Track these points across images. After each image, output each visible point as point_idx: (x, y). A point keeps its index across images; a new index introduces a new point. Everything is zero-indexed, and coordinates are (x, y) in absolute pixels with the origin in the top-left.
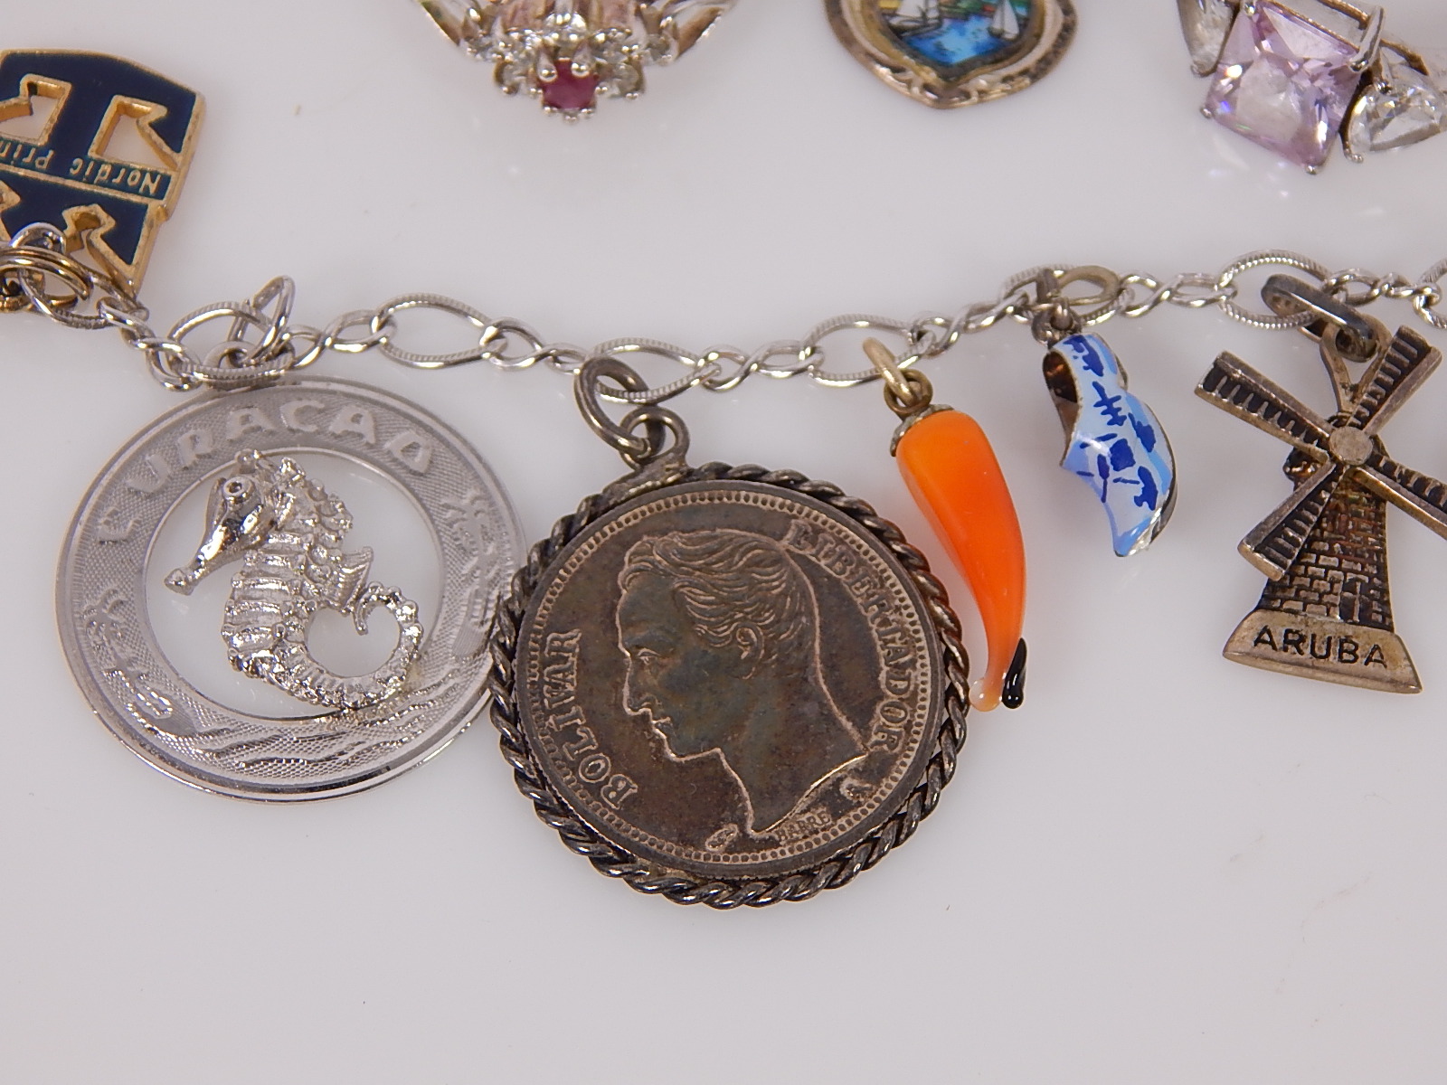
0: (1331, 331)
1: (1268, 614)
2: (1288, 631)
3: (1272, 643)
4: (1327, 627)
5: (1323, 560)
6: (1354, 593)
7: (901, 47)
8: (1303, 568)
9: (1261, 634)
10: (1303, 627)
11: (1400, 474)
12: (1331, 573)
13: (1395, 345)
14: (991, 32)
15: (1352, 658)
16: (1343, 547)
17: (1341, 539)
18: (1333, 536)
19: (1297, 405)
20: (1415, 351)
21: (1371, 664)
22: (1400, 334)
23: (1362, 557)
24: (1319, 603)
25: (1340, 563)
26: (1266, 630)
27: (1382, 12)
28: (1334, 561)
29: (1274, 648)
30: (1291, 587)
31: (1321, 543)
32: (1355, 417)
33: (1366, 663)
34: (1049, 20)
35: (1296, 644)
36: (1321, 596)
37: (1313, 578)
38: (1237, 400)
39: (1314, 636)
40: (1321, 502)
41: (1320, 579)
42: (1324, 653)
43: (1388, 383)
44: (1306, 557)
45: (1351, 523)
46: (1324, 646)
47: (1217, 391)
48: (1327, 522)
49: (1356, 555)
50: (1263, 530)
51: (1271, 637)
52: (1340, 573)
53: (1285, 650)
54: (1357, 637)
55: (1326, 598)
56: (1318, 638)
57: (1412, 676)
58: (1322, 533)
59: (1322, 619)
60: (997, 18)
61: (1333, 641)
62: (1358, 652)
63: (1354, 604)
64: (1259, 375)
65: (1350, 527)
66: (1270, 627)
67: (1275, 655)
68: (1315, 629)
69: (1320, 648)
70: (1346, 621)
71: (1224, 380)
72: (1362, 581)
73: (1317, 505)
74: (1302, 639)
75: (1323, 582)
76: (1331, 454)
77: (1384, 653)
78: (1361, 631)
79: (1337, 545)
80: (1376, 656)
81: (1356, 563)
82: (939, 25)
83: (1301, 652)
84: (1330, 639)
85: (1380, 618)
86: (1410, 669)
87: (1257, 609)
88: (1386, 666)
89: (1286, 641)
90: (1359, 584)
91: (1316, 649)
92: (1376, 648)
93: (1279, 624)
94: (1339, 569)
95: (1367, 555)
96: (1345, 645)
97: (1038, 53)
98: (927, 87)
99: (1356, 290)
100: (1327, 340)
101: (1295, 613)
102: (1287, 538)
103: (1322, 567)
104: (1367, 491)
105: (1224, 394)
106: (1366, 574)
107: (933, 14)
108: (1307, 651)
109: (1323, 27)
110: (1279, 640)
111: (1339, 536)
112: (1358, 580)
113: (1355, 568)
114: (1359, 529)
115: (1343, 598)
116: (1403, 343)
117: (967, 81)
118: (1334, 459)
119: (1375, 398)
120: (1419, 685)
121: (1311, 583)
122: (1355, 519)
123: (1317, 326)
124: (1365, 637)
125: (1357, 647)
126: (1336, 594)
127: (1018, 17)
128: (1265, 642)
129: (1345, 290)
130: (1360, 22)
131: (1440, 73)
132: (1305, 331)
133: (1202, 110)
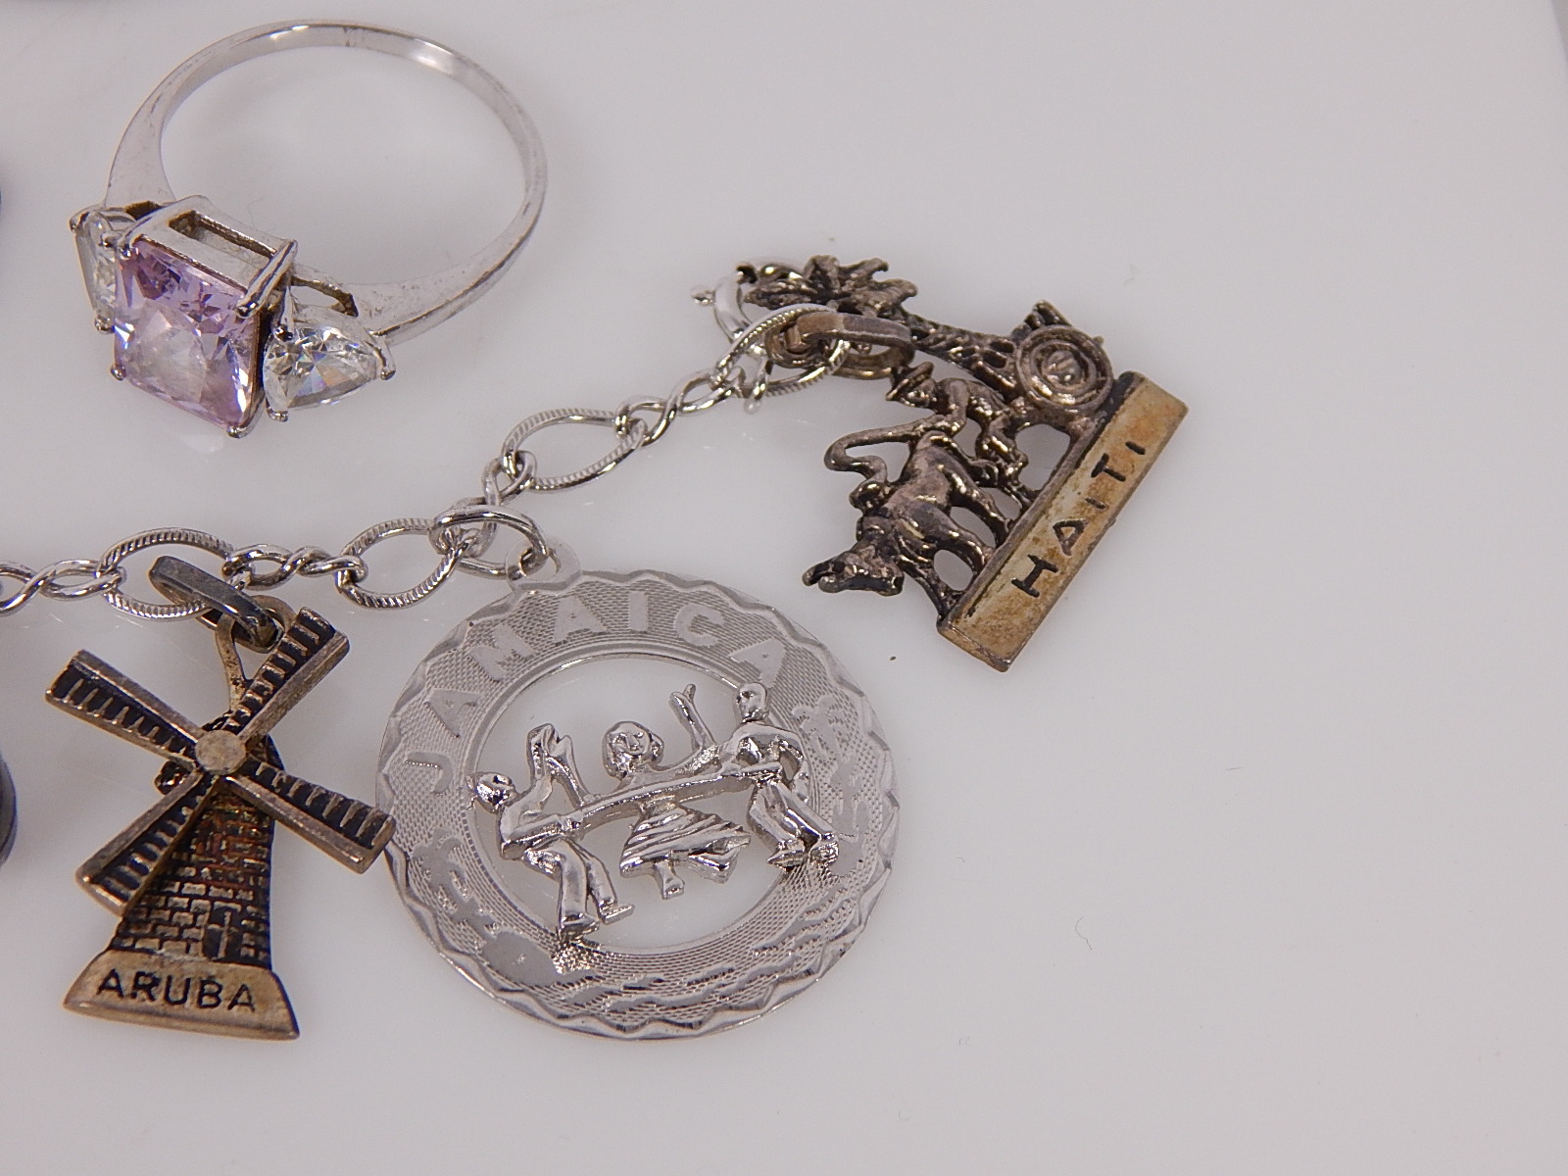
0: (227, 621)
1: (118, 955)
2: (139, 974)
3: (118, 989)
4: (186, 967)
5: (188, 889)
6: (222, 924)
8: (163, 898)
9: (106, 980)
10: (157, 968)
11: (280, 782)
12: (195, 902)
13: (294, 631)
15: (213, 1001)
16: (212, 872)
17: (211, 862)
18: (202, 859)
19: (163, 707)
20: (316, 637)
21: (235, 1008)
22: (303, 618)
23: (235, 881)
24: (179, 938)
25: (208, 890)
26: (113, 974)
27: (291, 246)
28: (200, 888)
29: (121, 995)
30: (147, 922)
31: (187, 869)
32: (233, 718)
33: (230, 1007)
35: (147, 988)
36: (181, 931)
37: (174, 910)
38: (92, 706)
39: (170, 979)
40: (181, 820)
41: (182, 910)
42: (180, 997)
43: (277, 675)
44: (167, 886)
45: (224, 842)
46: (181, 990)
47: (68, 697)
48: (196, 844)
49: (229, 881)
50: (103, 857)
51: (118, 982)
52: (207, 902)
53: (134, 996)
54: (221, 978)
55: (187, 933)
56: (174, 980)
57: (287, 1019)
58: (189, 857)
59: (181, 957)
61: (192, 983)
62: (220, 995)
63: (220, 939)
64: (121, 675)
65: (223, 847)
66: (119, 972)
67: (121, 1003)
68: (172, 970)
69: (175, 992)
70: (210, 958)
71: (79, 684)
72: (233, 911)
73: (175, 825)
74: (156, 982)
75: (185, 914)
76: (197, 764)
77: (252, 994)
78: (226, 970)
79: (206, 870)
80: (243, 998)
81: (227, 889)
83: (152, 998)
84: (188, 980)
85: (252, 952)
86: (285, 1011)
87: (108, 949)
88: (253, 1010)
89: (136, 986)
90: (228, 914)
91: (171, 995)
92: (244, 988)
93: (129, 966)
94: (205, 897)
95: (241, 879)
96: (207, 987)
99: (263, 569)
100: (223, 628)
101: (150, 952)
102: (135, 866)
103: (185, 896)
104: (248, 804)
105: (76, 700)
106: (239, 902)
108: (160, 997)
110: (127, 984)
111: (208, 859)
112: (228, 909)
113: (225, 896)
114: (235, 850)
115: (208, 932)
116: (302, 628)
118: (201, 770)
119: (261, 695)
120: (296, 1029)
121: (171, 916)
122: (230, 838)
123: (213, 615)
124: (231, 975)
125: (220, 988)
126: (199, 928)
128: (111, 988)
129: (250, 570)
130: (268, 259)
131: (374, 312)
132: (203, 618)
133: (113, 372)
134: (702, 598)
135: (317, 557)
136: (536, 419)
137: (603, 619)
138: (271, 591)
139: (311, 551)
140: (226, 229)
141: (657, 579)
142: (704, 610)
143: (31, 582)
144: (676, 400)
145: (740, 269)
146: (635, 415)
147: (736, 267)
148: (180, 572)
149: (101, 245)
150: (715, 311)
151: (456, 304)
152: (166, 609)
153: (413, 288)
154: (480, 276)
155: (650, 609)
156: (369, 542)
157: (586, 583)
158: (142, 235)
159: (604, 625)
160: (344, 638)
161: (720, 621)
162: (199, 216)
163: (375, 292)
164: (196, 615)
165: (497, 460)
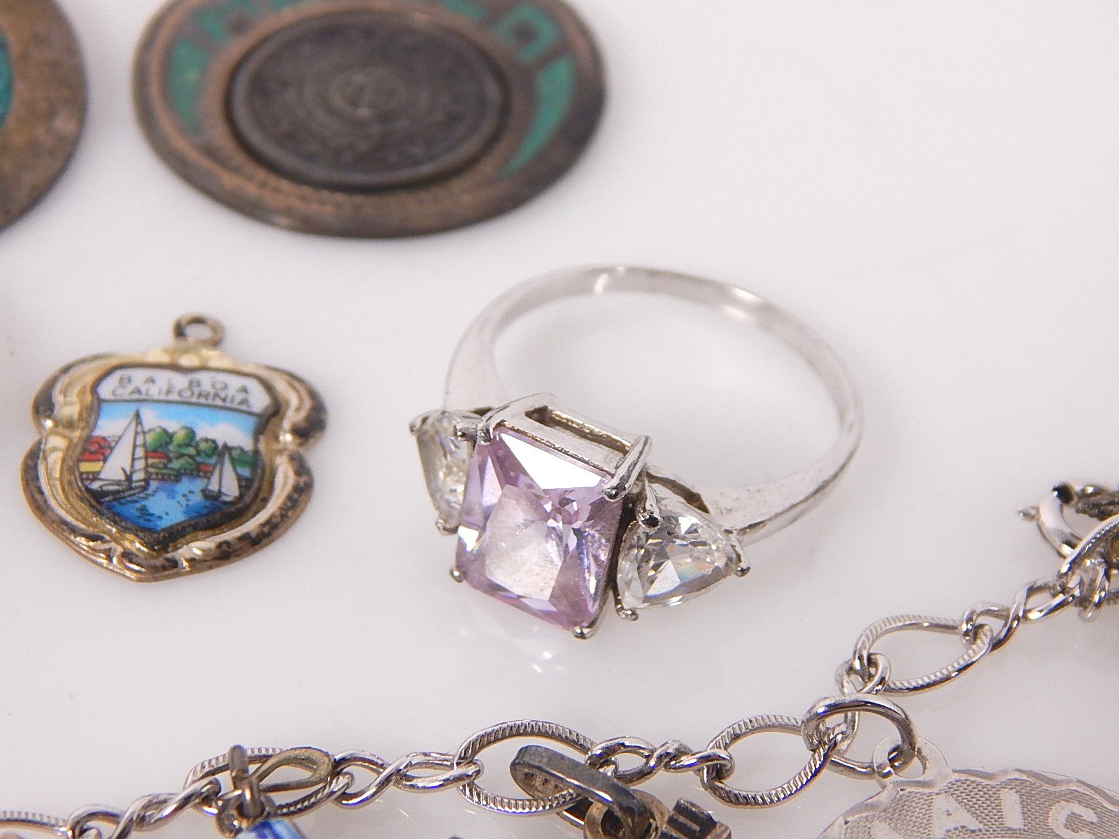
0: (597, 811)
7: (101, 514)
13: (672, 822)
14: (206, 493)
20: (696, 827)
22: (680, 808)
27: (647, 439)
34: (279, 480)
60: (215, 479)
82: (146, 488)
97: (262, 517)
98: (127, 556)
99: (627, 762)
100: (591, 823)
107: (139, 476)
109: (571, 452)
116: (681, 819)
117: (176, 549)
123: (579, 808)
127: (240, 478)
129: (614, 763)
130: (621, 455)
131: (724, 511)
132: (565, 813)
133: (452, 573)
134: (1072, 796)
135: (682, 752)
136: (884, 622)
137: (978, 816)
138: (640, 785)
139: (676, 746)
140: (578, 424)
141: (1025, 778)
142: (1078, 809)
143: (385, 773)
144: (1017, 609)
145: (1055, 489)
146: (980, 621)
147: (1052, 488)
148: (550, 760)
149: (455, 434)
150: (1039, 527)
151: (799, 508)
152: (520, 803)
153: (758, 491)
154: (820, 484)
155: (1023, 807)
156: (736, 737)
157: (957, 781)
158: (503, 421)
159: (980, 822)
160: (727, 828)
161: (1095, 819)
162: (551, 411)
163: (722, 494)
164: (558, 810)
165: (847, 662)
